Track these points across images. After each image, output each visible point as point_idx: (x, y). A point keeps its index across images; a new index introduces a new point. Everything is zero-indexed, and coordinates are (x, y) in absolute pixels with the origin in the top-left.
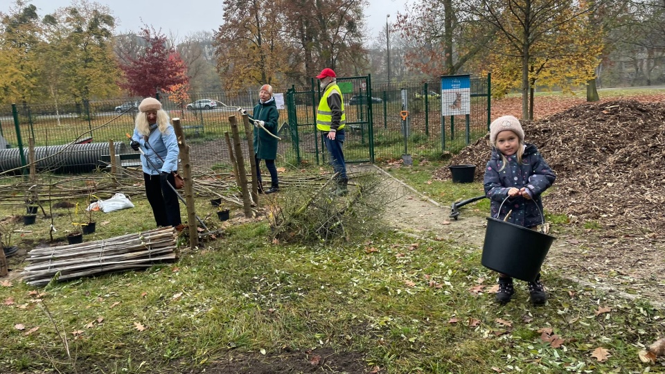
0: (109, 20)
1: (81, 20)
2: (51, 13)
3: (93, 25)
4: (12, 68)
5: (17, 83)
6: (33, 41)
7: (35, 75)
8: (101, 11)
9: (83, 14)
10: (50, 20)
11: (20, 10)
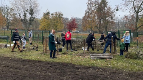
0: (62, 15)
1: (57, 14)
2: (53, 13)
3: (59, 15)
4: (45, 23)
5: (45, 25)
6: (48, 18)
7: (48, 24)
8: (61, 13)
9: (58, 13)
10: (52, 14)
11: (47, 12)
